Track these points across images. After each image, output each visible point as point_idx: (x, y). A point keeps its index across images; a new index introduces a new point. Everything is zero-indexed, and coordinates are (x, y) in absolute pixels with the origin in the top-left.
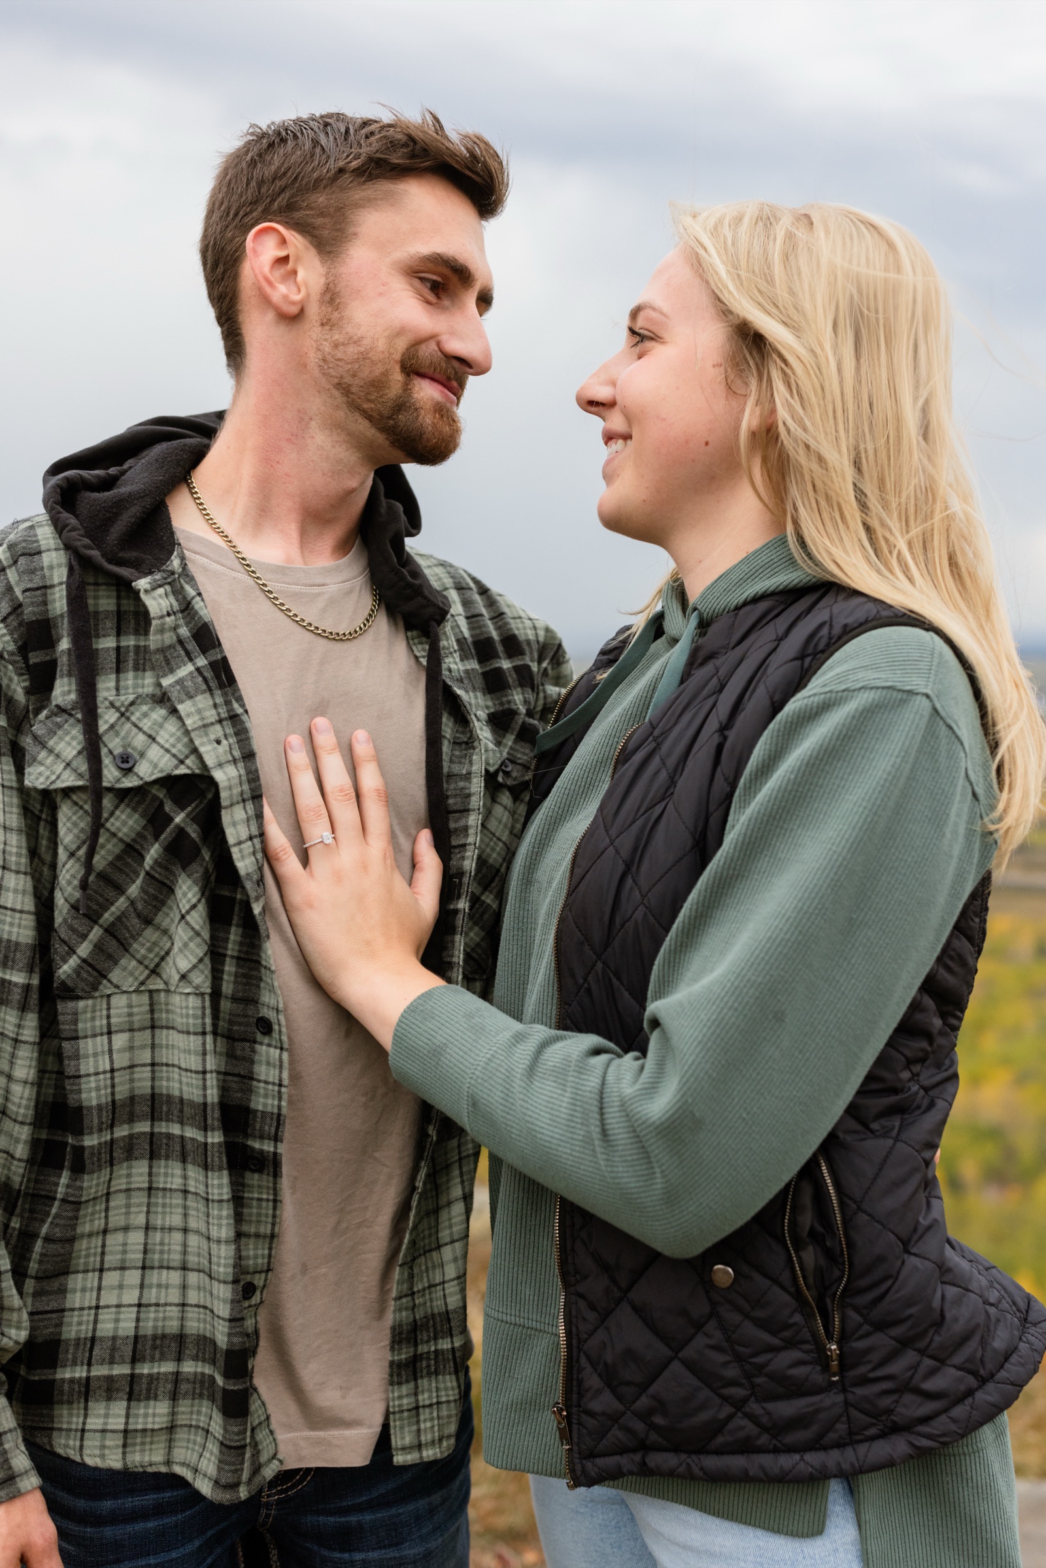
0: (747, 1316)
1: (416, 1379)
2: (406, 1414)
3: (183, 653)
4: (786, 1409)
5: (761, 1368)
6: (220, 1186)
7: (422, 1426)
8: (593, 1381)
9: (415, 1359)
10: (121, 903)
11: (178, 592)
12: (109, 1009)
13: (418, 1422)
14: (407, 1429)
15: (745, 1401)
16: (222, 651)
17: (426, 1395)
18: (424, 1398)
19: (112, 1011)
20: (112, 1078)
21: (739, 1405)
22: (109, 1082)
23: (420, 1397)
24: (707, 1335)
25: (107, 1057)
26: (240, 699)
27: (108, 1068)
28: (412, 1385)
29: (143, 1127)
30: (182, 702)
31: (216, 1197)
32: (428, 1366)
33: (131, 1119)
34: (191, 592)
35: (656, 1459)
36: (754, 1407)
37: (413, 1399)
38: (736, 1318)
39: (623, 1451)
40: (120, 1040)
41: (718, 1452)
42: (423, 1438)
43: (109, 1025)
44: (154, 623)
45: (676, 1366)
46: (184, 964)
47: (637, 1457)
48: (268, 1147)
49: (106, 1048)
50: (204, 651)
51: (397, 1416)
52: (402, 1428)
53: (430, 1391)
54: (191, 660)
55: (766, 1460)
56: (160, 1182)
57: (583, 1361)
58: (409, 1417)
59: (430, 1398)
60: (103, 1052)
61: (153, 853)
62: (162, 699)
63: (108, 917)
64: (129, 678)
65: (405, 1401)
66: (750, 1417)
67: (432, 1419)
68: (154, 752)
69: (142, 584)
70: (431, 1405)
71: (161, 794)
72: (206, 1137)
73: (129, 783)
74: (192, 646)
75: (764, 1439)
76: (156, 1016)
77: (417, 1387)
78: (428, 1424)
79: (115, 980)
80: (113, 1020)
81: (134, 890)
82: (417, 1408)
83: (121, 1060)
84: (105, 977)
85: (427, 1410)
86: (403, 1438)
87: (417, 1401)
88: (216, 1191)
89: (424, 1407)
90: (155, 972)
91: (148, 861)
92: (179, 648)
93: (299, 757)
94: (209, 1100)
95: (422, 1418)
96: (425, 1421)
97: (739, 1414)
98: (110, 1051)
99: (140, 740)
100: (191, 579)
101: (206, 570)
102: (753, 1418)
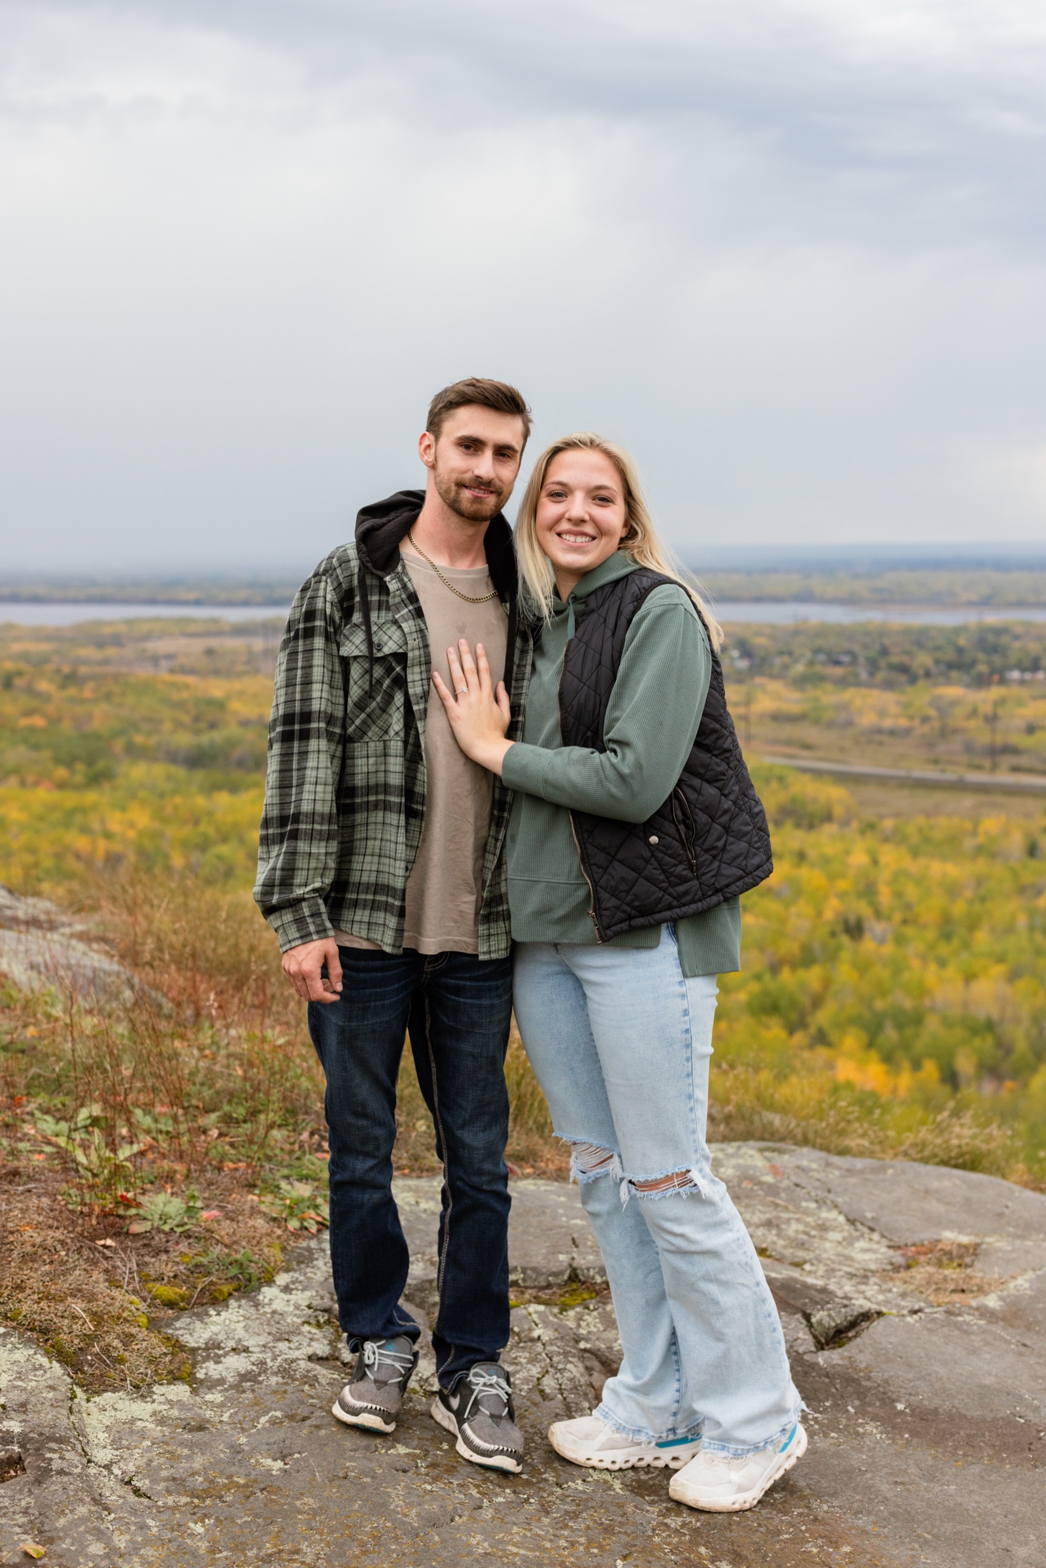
0: (665, 854)
3: (402, 604)
4: (682, 888)
5: (672, 873)
6: (402, 820)
8: (606, 896)
10: (374, 704)
11: (402, 581)
12: (367, 747)
14: (485, 944)
15: (667, 888)
16: (419, 603)
19: (369, 748)
21: (664, 890)
24: (651, 865)
26: (425, 622)
27: (366, 771)
29: (380, 797)
30: (402, 623)
31: (400, 825)
33: (376, 793)
34: (408, 581)
35: (634, 922)
36: (671, 890)
38: (661, 855)
39: (622, 921)
40: (372, 761)
41: (659, 911)
43: (367, 754)
44: (391, 593)
45: (641, 880)
46: (396, 730)
47: (628, 923)
48: (419, 807)
49: (365, 765)
50: (412, 604)
51: (481, 938)
52: (483, 943)
54: (407, 607)
55: (678, 911)
57: (599, 890)
61: (387, 682)
62: (395, 622)
63: (368, 709)
64: (383, 613)
65: (485, 932)
68: (391, 643)
69: (387, 578)
71: (391, 659)
72: (399, 800)
73: (380, 655)
74: (407, 602)
75: (675, 903)
76: (386, 750)
79: (371, 736)
80: (369, 752)
81: (379, 699)
83: (372, 769)
84: (366, 735)
86: (483, 948)
88: (400, 822)
90: (385, 731)
91: (385, 686)
92: (401, 602)
93: (454, 657)
94: (401, 784)
97: (666, 895)
98: (368, 764)
99: (385, 638)
100: (407, 575)
101: (414, 569)
102: (670, 895)
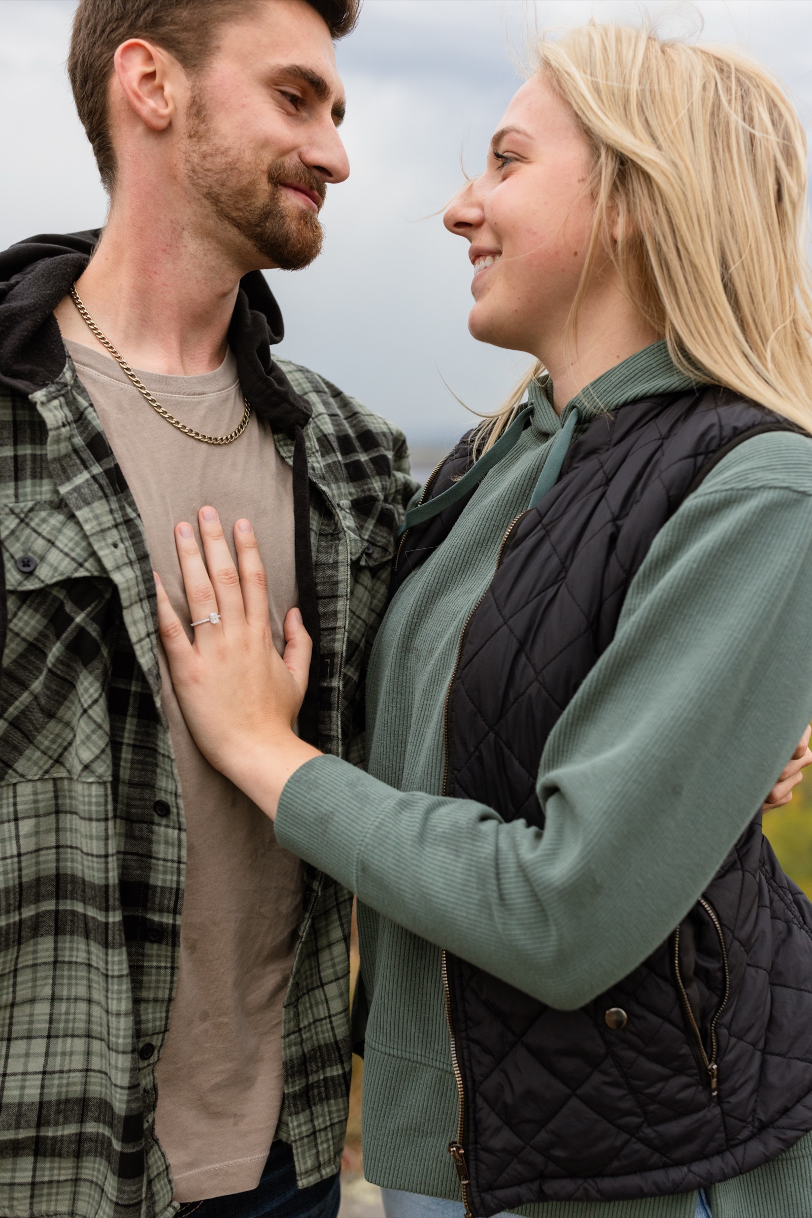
0: (640, 1052)
1: (310, 1107)
2: (306, 1140)
3: (78, 461)
4: (675, 1128)
5: (651, 1096)
6: (120, 962)
7: (320, 1148)
8: (491, 1120)
9: (308, 1088)
10: (25, 698)
11: (71, 403)
12: (15, 797)
13: (316, 1146)
14: (307, 1154)
15: (639, 1127)
16: (114, 459)
17: (321, 1120)
18: (319, 1123)
19: (19, 799)
20: (19, 862)
21: (632, 1131)
22: (16, 866)
23: (316, 1123)
24: (604, 1073)
25: (14, 842)
26: (132, 504)
27: (15, 852)
28: (307, 1112)
29: (49, 905)
30: (79, 508)
31: (116, 973)
32: (320, 1093)
33: (37, 900)
34: (84, 403)
35: (552, 1187)
36: (648, 1131)
37: (309, 1126)
38: (630, 1055)
39: (520, 1182)
40: (26, 826)
41: (614, 1175)
42: (321, 1159)
43: (16, 812)
44: (51, 434)
45: (574, 1103)
46: (87, 755)
47: (535, 1186)
48: (167, 919)
49: (13, 834)
50: (99, 459)
51: (299, 1143)
52: (303, 1153)
53: (323, 1115)
54: (86, 468)
55: (659, 1176)
56: (66, 956)
57: (480, 1101)
58: (309, 1142)
59: (324, 1121)
60: (10, 838)
61: (55, 651)
62: (60, 505)
63: (12, 711)
64: (27, 486)
65: (304, 1128)
66: (641, 1140)
67: (327, 1140)
68: (54, 556)
69: (39, 396)
70: (325, 1128)
71: (61, 595)
72: (107, 917)
73: (31, 585)
74: (87, 455)
75: (656, 1158)
76: (60, 801)
77: (312, 1114)
78: (325, 1146)
79: (20, 770)
80: (19, 808)
81: (37, 685)
82: (314, 1133)
83: (27, 845)
84: (10, 767)
85: (323, 1133)
86: (305, 1163)
87: (314, 1126)
88: (116, 967)
89: (320, 1130)
90: (58, 761)
91: (51, 659)
92: (74, 457)
93: (188, 543)
94: (111, 882)
95: (319, 1141)
96: (322, 1143)
97: (634, 1140)
98: (17, 837)
99: (39, 545)
100: (83, 391)
101: (94, 381)
102: (645, 1141)
